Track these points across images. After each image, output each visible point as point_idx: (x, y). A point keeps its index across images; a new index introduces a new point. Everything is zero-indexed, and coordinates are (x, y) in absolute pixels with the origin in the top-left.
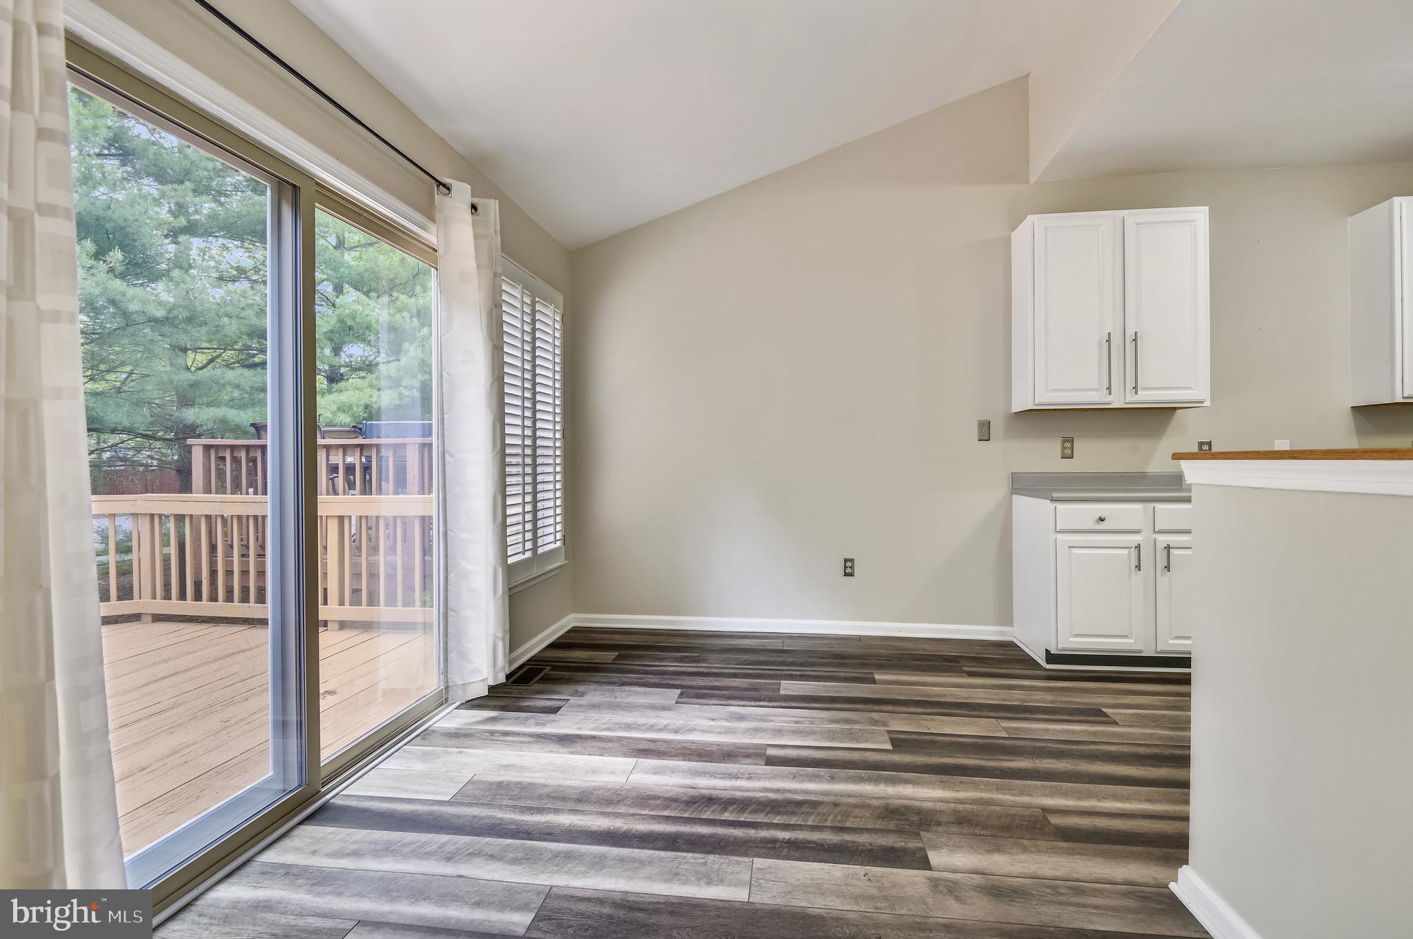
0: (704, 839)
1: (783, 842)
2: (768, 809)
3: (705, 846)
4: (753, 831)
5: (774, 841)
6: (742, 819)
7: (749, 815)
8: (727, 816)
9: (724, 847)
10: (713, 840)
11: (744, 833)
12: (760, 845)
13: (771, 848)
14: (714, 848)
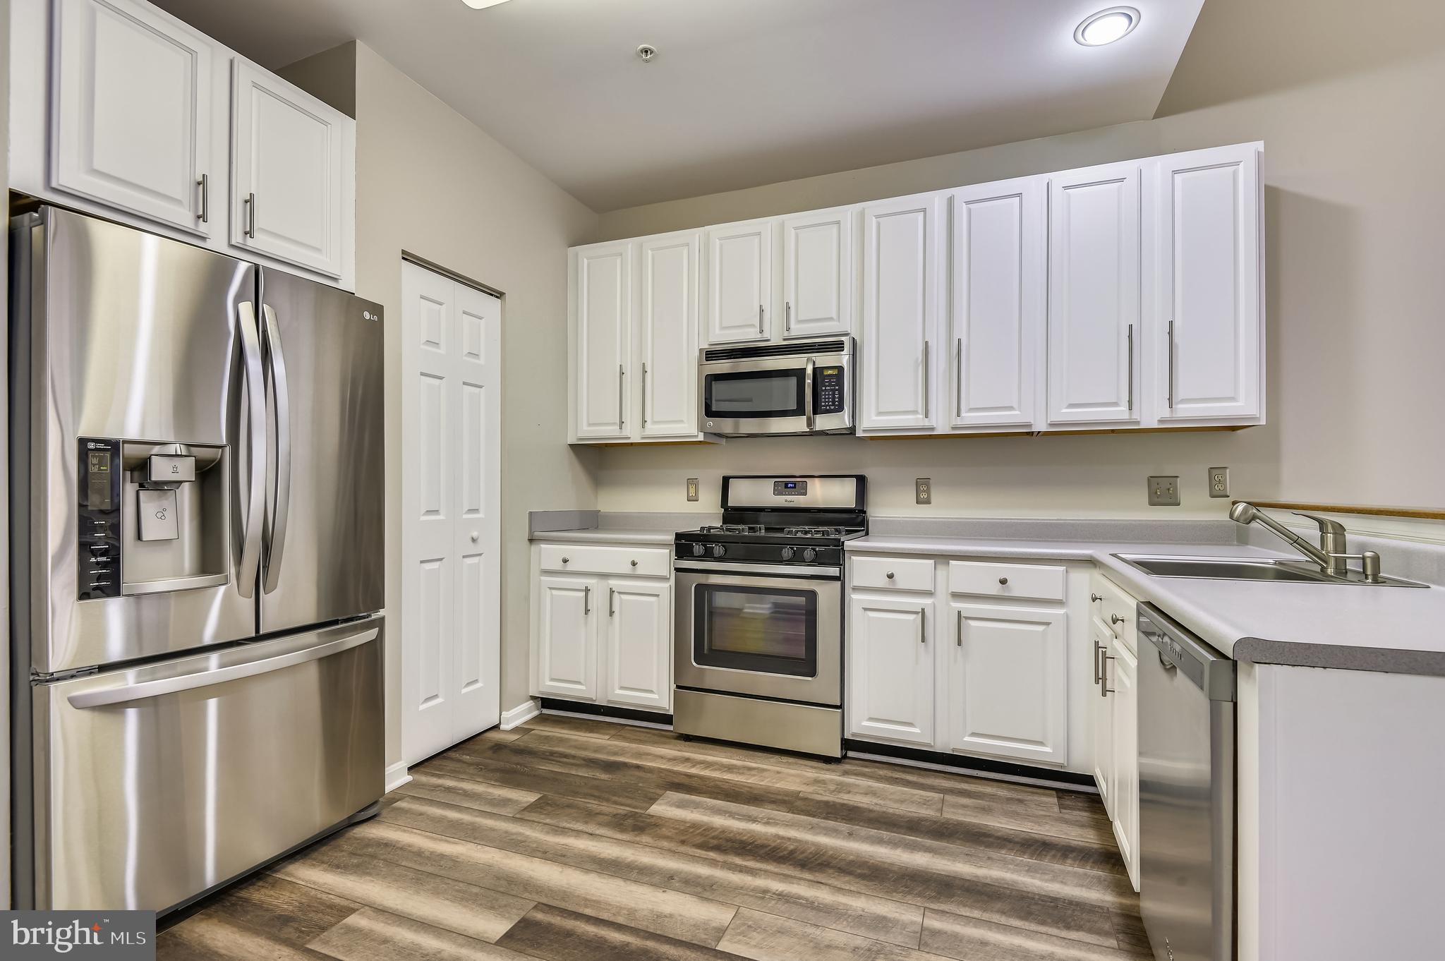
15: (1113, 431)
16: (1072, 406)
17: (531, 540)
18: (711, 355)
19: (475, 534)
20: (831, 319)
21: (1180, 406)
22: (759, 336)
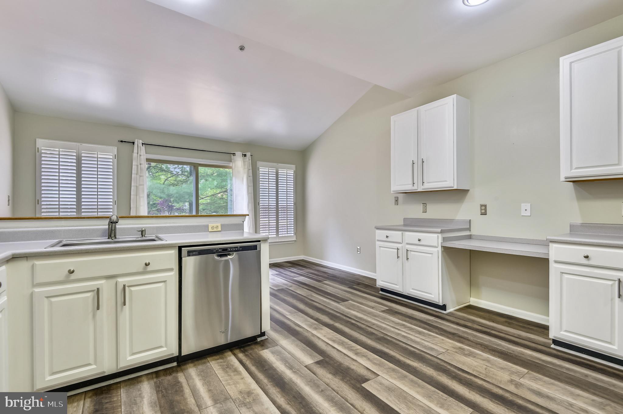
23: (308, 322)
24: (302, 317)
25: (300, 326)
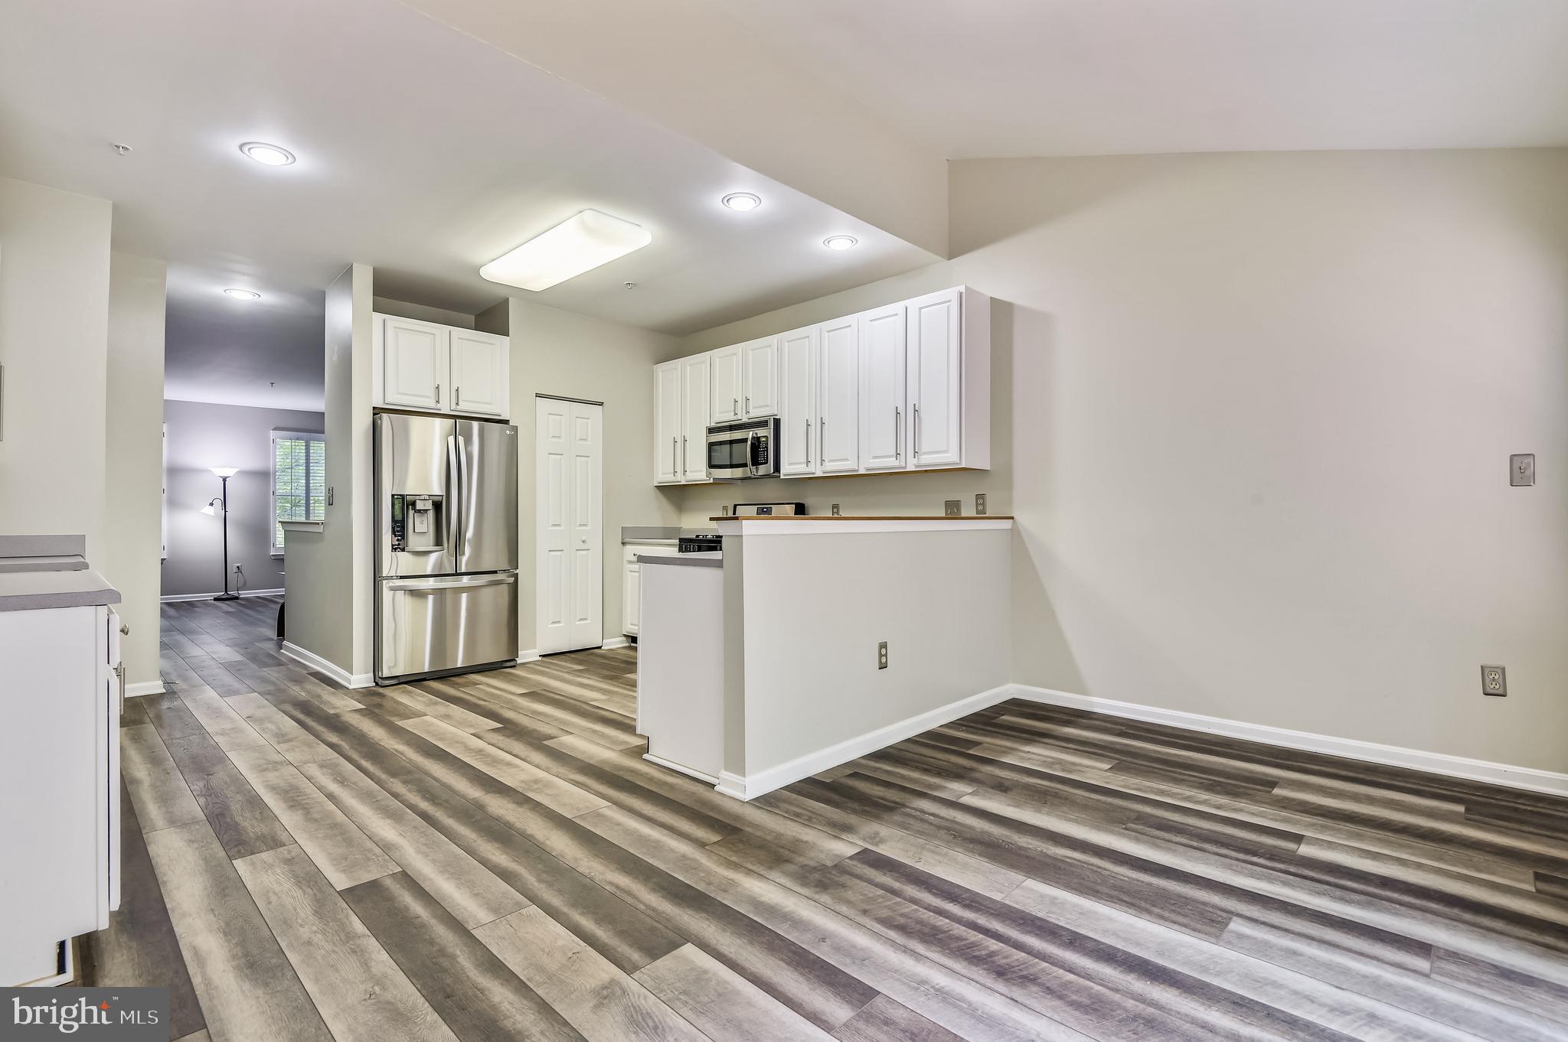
0: (1038, 932)
1: (959, 903)
2: (941, 936)
3: (1041, 926)
4: (979, 921)
5: (967, 906)
6: (981, 936)
7: (969, 938)
8: (994, 945)
9: (1021, 919)
10: (1027, 928)
11: (991, 923)
12: (983, 908)
13: (976, 902)
14: (1032, 921)
15: (926, 471)
16: (874, 457)
17: (623, 544)
18: (711, 431)
19: (584, 538)
20: (767, 406)
21: (923, 457)
22: (735, 418)
23: (551, 793)
24: (565, 804)
25: (573, 782)
